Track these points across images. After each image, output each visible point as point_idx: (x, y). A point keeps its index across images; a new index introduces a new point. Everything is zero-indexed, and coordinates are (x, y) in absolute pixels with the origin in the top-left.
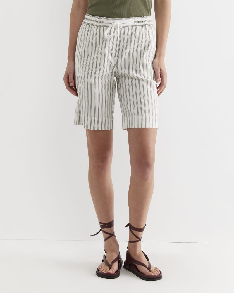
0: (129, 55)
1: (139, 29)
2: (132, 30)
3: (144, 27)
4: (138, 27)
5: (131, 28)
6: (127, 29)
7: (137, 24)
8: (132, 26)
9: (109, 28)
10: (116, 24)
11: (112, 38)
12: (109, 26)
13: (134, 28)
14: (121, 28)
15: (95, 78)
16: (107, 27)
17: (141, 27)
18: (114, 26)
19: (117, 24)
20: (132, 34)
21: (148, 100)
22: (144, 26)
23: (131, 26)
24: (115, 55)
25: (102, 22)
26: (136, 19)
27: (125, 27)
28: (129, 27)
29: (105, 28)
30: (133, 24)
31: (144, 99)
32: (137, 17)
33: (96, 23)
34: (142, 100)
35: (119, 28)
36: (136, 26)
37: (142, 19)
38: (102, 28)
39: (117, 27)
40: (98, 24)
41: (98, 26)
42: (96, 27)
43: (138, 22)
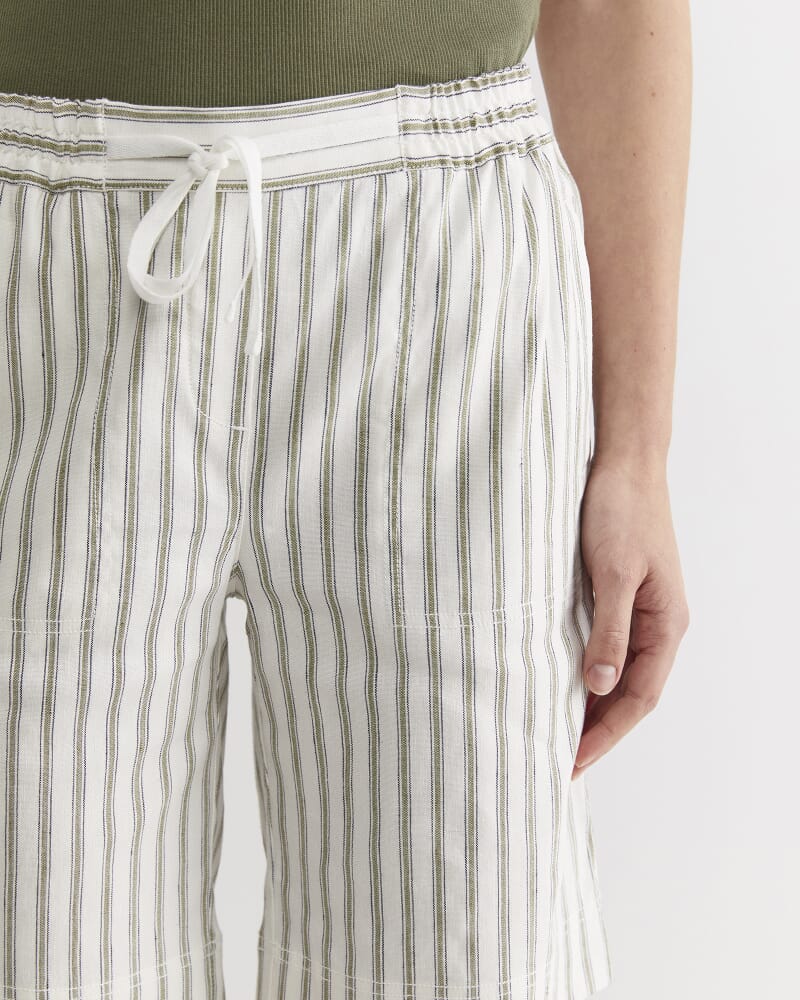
0: (363, 434)
1: (442, 196)
2: (378, 205)
3: (488, 173)
4: (432, 176)
5: (367, 188)
6: (331, 198)
7: (422, 146)
8: (381, 174)
9: (164, 208)
10: (232, 162)
11: (200, 293)
12: (162, 185)
13: (399, 183)
14: (275, 190)
15: (53, 647)
16: (148, 192)
17: (460, 176)
18: (214, 178)
19: (235, 162)
20: (378, 248)
21: (503, 852)
22: (492, 164)
23: (364, 170)
24: (236, 437)
25: (96, 148)
26: (416, 104)
27: (311, 185)
28: (348, 177)
29: (127, 199)
30: (392, 149)
31: (471, 848)
32: (420, 80)
33: (36, 163)
34: (454, 854)
35: (257, 199)
36: (414, 165)
37: (468, 101)
38: (93, 206)
39: (243, 187)
40: (57, 168)
41: (53, 189)
42: (35, 196)
43: (435, 126)
